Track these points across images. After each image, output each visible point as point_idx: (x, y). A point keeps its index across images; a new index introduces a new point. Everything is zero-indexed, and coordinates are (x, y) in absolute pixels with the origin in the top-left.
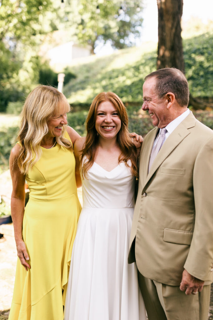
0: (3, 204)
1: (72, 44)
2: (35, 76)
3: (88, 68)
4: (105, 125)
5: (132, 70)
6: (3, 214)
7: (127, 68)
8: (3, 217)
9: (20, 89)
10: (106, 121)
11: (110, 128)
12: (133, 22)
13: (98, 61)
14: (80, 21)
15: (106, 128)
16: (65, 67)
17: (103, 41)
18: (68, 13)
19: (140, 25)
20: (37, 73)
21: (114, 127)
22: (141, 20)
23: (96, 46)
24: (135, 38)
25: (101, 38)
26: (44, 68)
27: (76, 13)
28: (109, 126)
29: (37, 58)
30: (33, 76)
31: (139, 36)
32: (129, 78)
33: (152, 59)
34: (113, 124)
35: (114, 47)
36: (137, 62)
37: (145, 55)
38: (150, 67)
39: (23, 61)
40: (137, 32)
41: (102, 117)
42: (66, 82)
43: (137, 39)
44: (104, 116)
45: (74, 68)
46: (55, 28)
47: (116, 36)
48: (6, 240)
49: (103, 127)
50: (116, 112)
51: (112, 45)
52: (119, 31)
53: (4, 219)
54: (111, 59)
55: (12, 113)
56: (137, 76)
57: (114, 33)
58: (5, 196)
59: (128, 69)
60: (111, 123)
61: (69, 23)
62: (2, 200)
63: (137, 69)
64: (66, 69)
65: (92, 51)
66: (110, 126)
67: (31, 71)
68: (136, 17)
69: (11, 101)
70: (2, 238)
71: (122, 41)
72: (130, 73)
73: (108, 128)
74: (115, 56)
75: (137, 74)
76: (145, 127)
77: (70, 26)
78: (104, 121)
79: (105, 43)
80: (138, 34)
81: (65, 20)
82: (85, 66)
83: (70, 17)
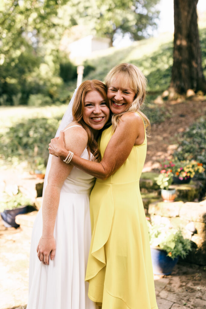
0: (20, 194)
1: (91, 37)
2: (56, 70)
3: (107, 61)
4: (93, 116)
5: (150, 61)
6: (19, 204)
7: (144, 58)
8: (19, 207)
9: (41, 83)
10: (95, 112)
11: (99, 119)
12: (150, 15)
13: (117, 54)
14: (99, 16)
15: (95, 119)
16: (85, 60)
17: (122, 34)
18: (86, 8)
19: (158, 17)
20: (58, 66)
21: (103, 117)
22: (158, 12)
23: (114, 40)
24: (153, 30)
25: (119, 31)
26: (64, 61)
27: (95, 7)
28: (98, 118)
29: (57, 51)
30: (54, 69)
31: (157, 28)
32: (146, 68)
33: (169, 49)
34: (102, 115)
35: (133, 40)
36: (155, 53)
37: (162, 46)
38: (167, 57)
39: (45, 55)
40: (155, 24)
41: (90, 108)
42: (85, 74)
43: (155, 31)
44: (92, 106)
45: (93, 61)
46: (74, 23)
47: (134, 29)
48: (21, 230)
49: (92, 118)
50: (104, 102)
51: (131, 38)
52: (137, 24)
53: (20, 209)
54: (129, 51)
55: (34, 105)
56: (155, 66)
57: (132, 26)
58: (22, 187)
59: (146, 60)
60: (100, 114)
61: (88, 18)
62: (19, 190)
63: (154, 59)
64: (86, 62)
65: (111, 44)
66: (100, 117)
67: (51, 64)
68: (153, 10)
69: (33, 93)
70: (19, 228)
71: (140, 34)
72: (147, 64)
73: (97, 119)
74: (132, 48)
75: (154, 64)
76: (162, 115)
77: (90, 20)
78: (92, 113)
79: (123, 36)
80: (156, 26)
81: (84, 15)
82: (104, 58)
83: (89, 11)
